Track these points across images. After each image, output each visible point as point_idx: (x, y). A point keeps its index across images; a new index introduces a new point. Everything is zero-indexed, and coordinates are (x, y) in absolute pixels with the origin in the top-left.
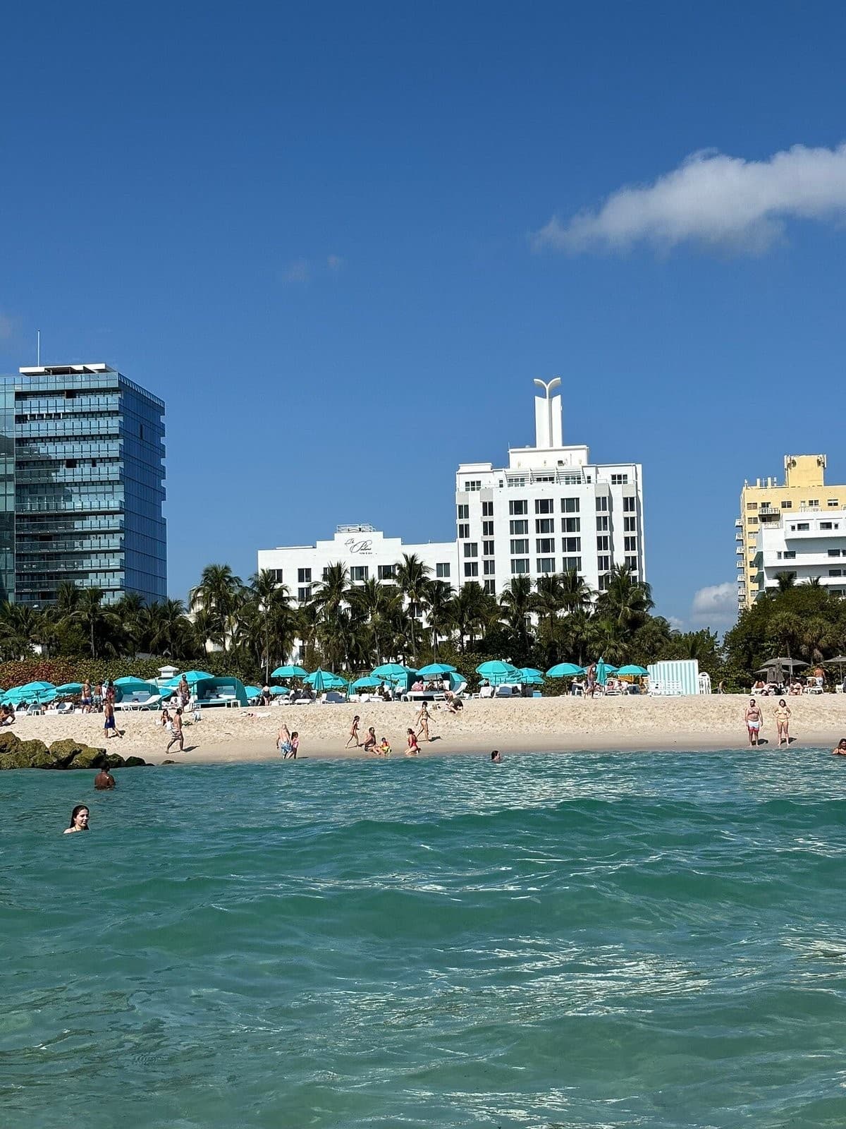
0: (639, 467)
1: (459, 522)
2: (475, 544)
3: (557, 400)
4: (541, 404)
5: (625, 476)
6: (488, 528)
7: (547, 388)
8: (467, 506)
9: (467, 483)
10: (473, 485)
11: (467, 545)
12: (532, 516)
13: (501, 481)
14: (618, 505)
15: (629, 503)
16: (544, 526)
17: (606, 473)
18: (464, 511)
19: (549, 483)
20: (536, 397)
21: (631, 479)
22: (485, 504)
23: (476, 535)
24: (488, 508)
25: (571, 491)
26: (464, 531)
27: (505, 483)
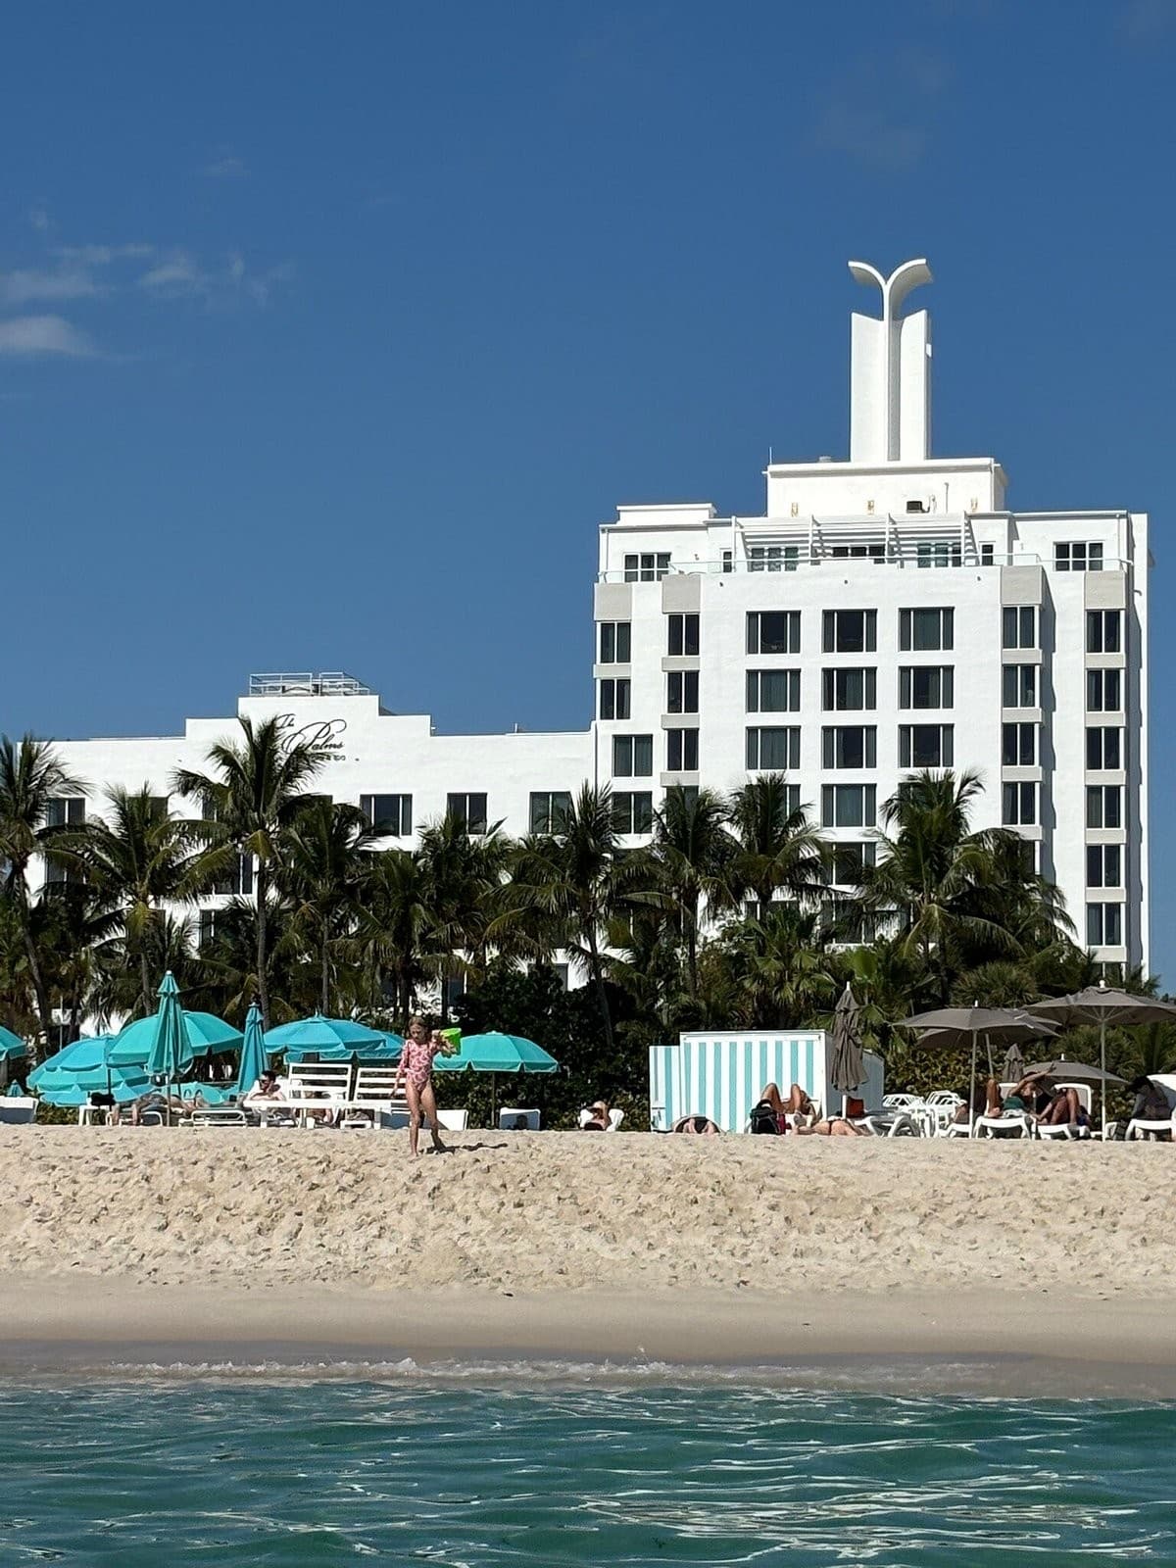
0: (1140, 521)
1: (603, 671)
2: (646, 740)
3: (916, 324)
4: (868, 335)
5: (1097, 548)
6: (683, 691)
7: (886, 289)
8: (625, 627)
9: (630, 560)
10: (647, 566)
11: (621, 741)
12: (811, 659)
13: (728, 555)
14: (1071, 632)
15: (1103, 629)
16: (845, 688)
17: (1040, 537)
18: (617, 640)
19: (868, 561)
20: (855, 316)
21: (1113, 556)
22: (675, 621)
23: (649, 713)
24: (684, 633)
25: (928, 587)
26: (616, 699)
27: (740, 559)
